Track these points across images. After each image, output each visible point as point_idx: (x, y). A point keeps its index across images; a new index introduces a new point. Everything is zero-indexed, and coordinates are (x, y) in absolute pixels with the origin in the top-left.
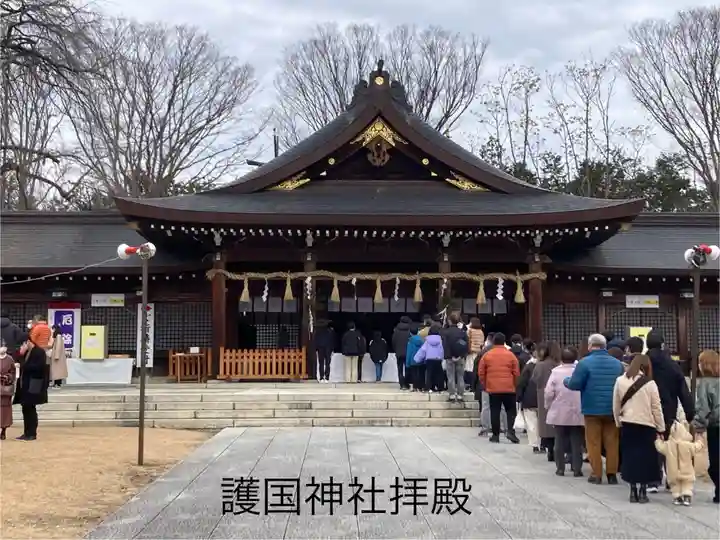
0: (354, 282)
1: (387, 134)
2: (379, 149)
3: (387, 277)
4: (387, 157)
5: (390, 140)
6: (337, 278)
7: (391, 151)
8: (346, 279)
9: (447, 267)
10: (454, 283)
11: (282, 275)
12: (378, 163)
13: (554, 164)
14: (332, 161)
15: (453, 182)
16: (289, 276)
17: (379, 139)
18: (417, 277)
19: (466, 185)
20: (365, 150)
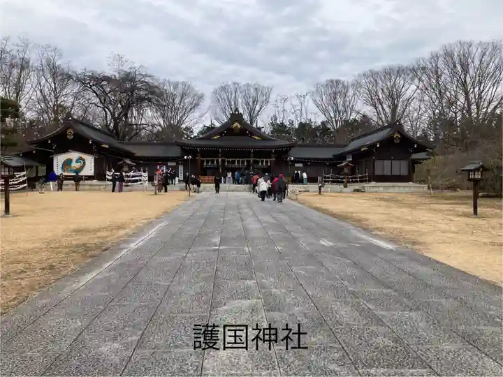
13: (292, 123)
16: (215, 159)
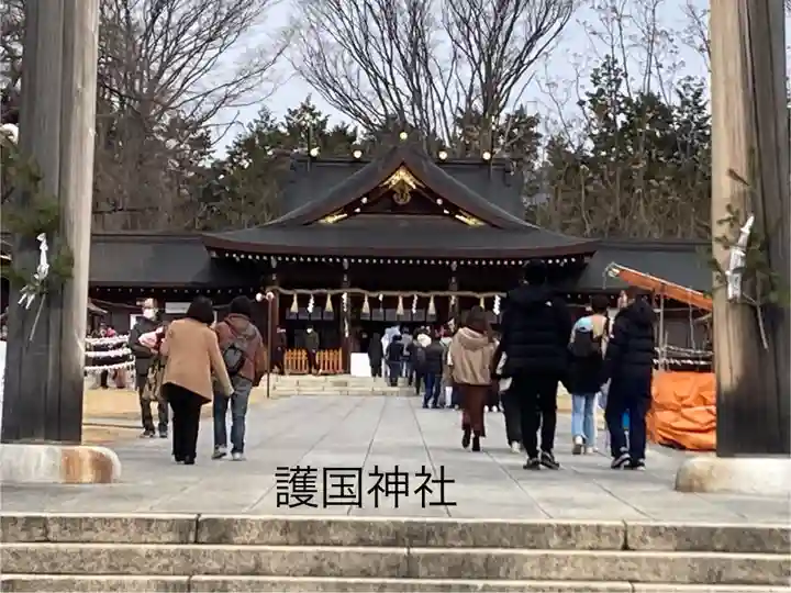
0: (381, 298)
1: (409, 180)
2: (403, 191)
3: (408, 294)
4: (409, 198)
5: (411, 183)
6: (367, 295)
7: (413, 192)
8: (374, 295)
9: (455, 287)
10: (461, 299)
11: (325, 291)
12: (401, 202)
14: (364, 200)
15: (462, 218)
16: (330, 293)
17: (403, 182)
18: (432, 295)
19: (471, 222)
20: (392, 192)
